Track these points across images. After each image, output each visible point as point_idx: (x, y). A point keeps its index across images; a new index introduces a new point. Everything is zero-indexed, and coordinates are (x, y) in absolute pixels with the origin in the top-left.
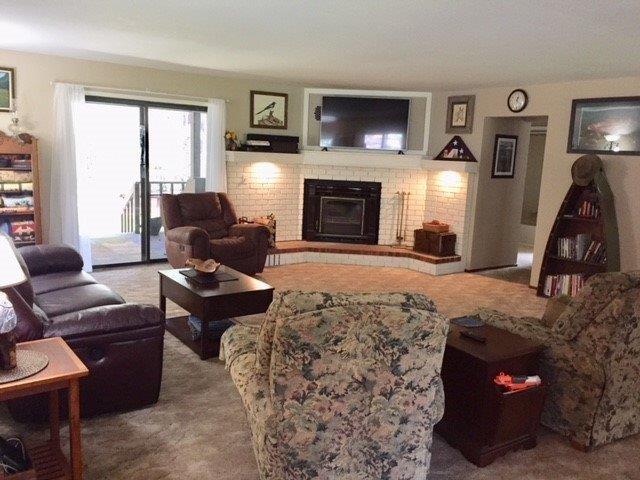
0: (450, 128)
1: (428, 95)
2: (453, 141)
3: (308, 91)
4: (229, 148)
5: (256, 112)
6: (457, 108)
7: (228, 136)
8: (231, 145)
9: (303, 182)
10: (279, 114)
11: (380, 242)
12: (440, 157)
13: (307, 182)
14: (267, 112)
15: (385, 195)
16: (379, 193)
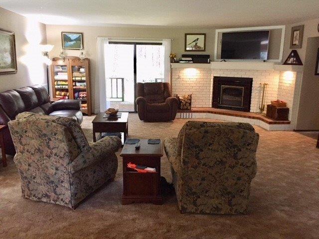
0: (293, 45)
1: (283, 27)
2: (291, 53)
3: (217, 31)
4: (172, 62)
6: (295, 33)
7: (171, 56)
9: (212, 78)
10: (201, 44)
11: (251, 111)
12: (285, 63)
13: (215, 78)
14: (194, 43)
15: (255, 85)
16: (251, 84)
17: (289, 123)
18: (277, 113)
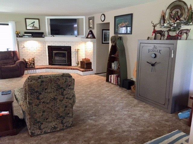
0: (90, 27)
1: (84, 17)
2: (89, 32)
3: (47, 18)
4: (17, 37)
5: (27, 25)
6: (90, 21)
7: (16, 33)
8: (18, 35)
9: (47, 47)
10: (37, 25)
11: (72, 65)
12: (87, 38)
14: (32, 25)
15: (73, 50)
16: (71, 50)
17: (92, 70)
18: (86, 65)
